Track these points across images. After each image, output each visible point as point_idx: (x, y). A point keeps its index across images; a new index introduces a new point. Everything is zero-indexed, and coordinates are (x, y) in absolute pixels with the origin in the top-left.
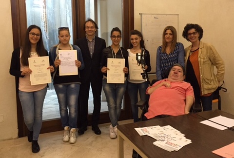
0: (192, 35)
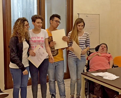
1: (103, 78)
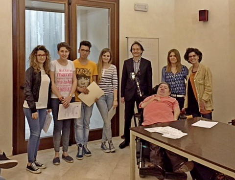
0: (192, 58)
1: (163, 135)
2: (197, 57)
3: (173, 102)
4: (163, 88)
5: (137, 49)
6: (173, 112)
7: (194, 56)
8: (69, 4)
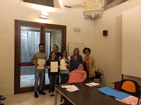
2: (89, 52)
3: (83, 73)
4: (80, 66)
5: (55, 48)
6: (83, 78)
7: (87, 52)
8: (42, 28)
